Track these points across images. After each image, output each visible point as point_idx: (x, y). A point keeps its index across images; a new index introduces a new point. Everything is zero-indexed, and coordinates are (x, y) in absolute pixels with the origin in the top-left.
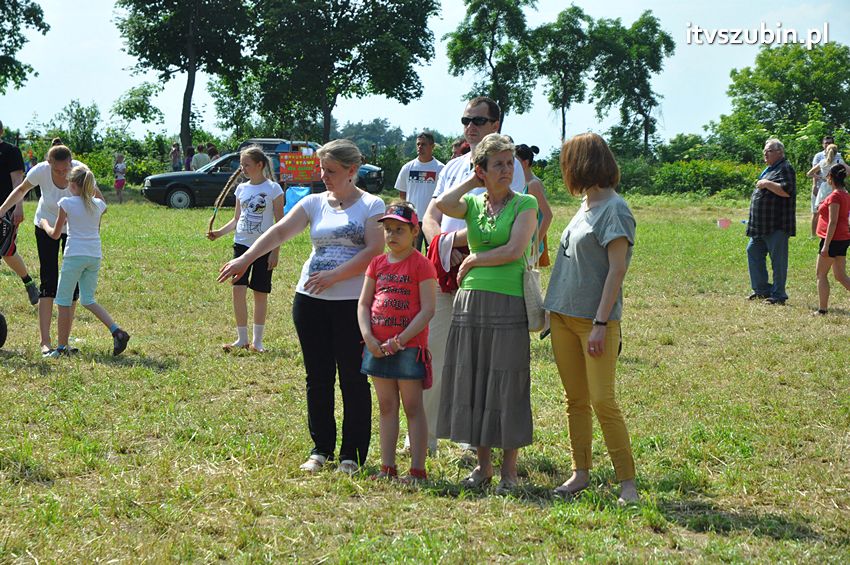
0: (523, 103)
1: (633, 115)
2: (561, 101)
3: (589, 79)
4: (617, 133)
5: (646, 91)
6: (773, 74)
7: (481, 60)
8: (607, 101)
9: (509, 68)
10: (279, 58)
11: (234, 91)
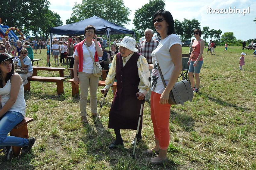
0: (208, 38)
1: (218, 39)
2: (211, 37)
3: (214, 35)
4: (216, 40)
5: (219, 36)
6: (226, 35)
7: (204, 34)
8: (216, 37)
9: (206, 35)
10: (186, 34)
11: (182, 37)
